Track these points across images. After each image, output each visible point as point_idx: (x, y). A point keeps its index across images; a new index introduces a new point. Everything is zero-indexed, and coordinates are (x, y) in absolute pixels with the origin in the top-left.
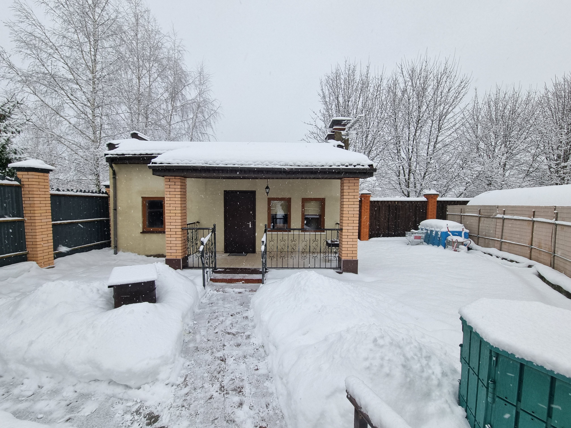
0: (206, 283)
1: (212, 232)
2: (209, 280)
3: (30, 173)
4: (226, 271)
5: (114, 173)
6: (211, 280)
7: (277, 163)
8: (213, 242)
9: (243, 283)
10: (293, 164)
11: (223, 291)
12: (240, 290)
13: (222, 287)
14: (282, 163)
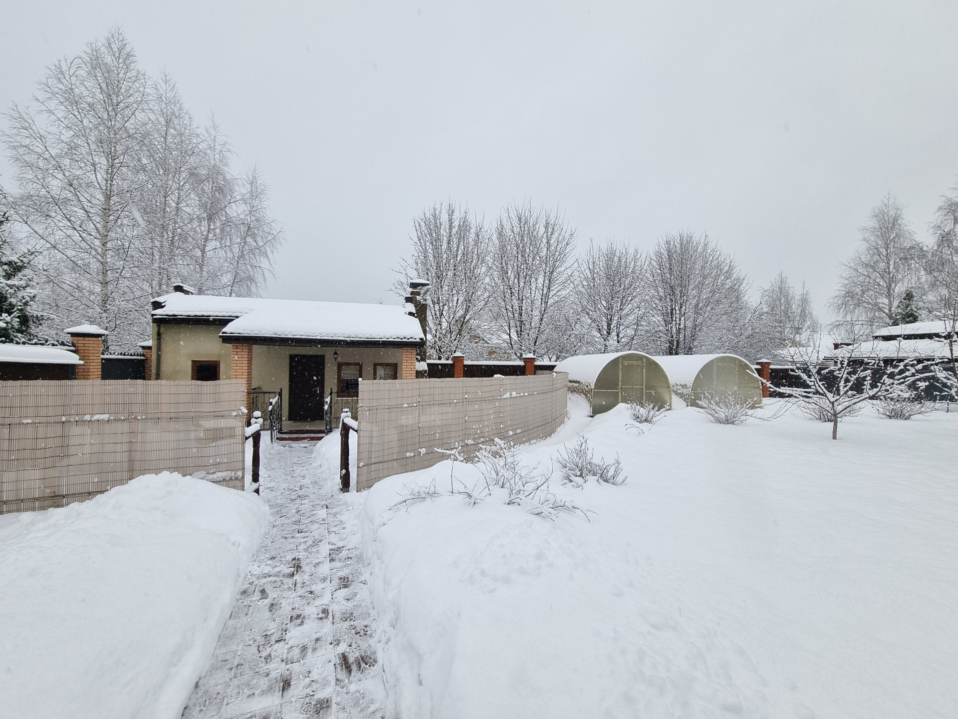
0: (273, 440)
1: (279, 395)
2: (275, 438)
3: (86, 339)
4: (291, 432)
5: (159, 334)
6: (277, 438)
7: (340, 335)
8: (280, 405)
9: (308, 440)
10: (355, 337)
11: (289, 447)
12: (306, 445)
13: (289, 443)
14: (345, 336)
